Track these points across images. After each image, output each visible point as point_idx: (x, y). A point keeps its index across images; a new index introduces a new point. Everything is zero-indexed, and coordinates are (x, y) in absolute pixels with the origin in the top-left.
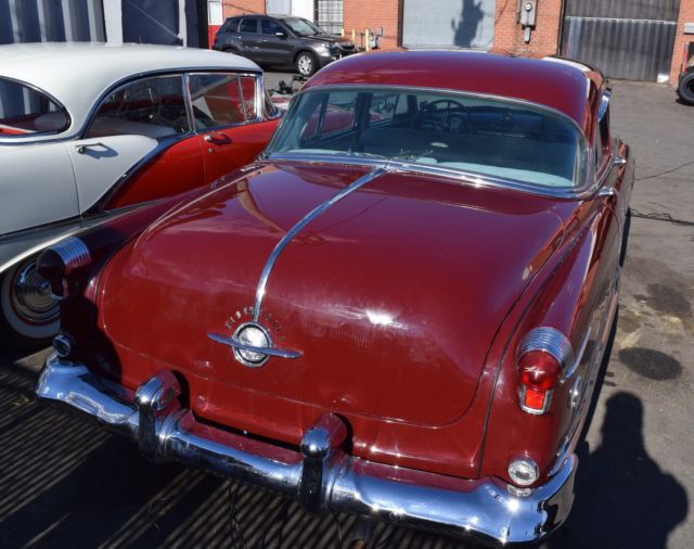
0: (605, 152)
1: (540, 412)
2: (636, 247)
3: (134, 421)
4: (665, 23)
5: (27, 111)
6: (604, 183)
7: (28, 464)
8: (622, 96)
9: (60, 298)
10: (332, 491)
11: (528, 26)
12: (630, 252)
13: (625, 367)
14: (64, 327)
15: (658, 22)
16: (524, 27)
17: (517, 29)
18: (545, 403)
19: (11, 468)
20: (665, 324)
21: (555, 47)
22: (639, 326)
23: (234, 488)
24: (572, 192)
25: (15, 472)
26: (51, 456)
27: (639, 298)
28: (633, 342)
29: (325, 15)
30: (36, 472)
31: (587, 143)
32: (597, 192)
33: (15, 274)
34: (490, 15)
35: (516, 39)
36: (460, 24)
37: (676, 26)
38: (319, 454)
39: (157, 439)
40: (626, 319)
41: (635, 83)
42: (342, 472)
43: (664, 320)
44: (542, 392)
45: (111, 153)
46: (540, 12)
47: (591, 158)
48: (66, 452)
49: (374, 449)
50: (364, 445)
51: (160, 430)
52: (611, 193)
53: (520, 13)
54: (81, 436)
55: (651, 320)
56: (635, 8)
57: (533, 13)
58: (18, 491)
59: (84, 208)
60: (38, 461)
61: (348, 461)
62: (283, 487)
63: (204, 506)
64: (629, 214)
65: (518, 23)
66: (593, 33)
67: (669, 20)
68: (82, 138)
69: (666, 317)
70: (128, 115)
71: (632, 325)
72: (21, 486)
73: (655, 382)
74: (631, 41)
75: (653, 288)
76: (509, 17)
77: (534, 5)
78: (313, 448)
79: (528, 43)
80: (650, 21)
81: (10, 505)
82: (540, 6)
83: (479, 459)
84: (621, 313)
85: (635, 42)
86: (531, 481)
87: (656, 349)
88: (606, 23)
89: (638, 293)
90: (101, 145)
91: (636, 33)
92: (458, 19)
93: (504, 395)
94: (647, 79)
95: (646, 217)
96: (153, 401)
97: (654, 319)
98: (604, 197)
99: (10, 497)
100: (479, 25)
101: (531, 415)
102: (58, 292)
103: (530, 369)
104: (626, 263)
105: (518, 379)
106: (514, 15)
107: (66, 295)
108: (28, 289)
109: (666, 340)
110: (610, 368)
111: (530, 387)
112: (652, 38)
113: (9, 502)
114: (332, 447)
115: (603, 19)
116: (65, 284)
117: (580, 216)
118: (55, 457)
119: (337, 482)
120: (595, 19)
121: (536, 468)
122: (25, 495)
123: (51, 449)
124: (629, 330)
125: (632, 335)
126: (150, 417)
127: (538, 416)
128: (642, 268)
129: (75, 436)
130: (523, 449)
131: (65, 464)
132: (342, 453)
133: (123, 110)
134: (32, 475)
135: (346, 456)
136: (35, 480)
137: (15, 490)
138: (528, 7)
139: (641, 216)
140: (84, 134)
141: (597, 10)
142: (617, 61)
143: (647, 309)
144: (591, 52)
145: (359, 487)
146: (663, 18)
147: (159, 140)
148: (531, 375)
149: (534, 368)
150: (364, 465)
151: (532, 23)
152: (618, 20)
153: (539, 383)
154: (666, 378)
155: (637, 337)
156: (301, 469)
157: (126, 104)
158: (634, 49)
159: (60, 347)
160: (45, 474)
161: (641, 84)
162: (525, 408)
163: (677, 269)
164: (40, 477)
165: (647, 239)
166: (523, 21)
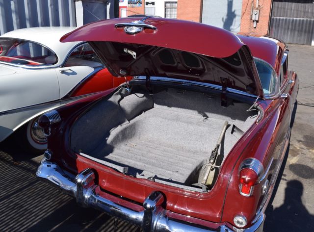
0: (284, 78)
1: (249, 195)
2: (299, 118)
3: (75, 189)
5: (43, 54)
6: (284, 92)
7: (33, 203)
8: (296, 52)
9: (48, 135)
10: (156, 224)
11: (255, 21)
12: (296, 120)
13: (291, 172)
14: (49, 147)
15: (312, 19)
17: (251, 22)
18: (251, 192)
19: (26, 204)
21: (267, 30)
22: (299, 154)
23: (116, 219)
24: (268, 96)
25: (27, 206)
26: (43, 200)
27: (299, 141)
28: (296, 161)
29: (169, 15)
30: (36, 207)
31: (276, 74)
32: (280, 96)
33: (33, 122)
34: (239, 16)
35: (250, 26)
36: (226, 19)
38: (152, 209)
39: (84, 198)
40: (293, 150)
41: (302, 46)
42: (161, 216)
43: (310, 152)
44: (249, 187)
45: (74, 73)
46: (261, 15)
47: (277, 81)
48: (48, 199)
49: (176, 207)
50: (172, 205)
51: (85, 194)
52: (286, 96)
53: (252, 15)
54: (55, 192)
55: (304, 151)
56: (302, 13)
57: (257, 15)
58: (28, 215)
59: (62, 96)
60: (37, 202)
61: (164, 212)
62: (136, 222)
63: (104, 225)
64: (296, 104)
65: (251, 19)
66: (284, 24)
68: (62, 67)
69: (311, 150)
70: (83, 57)
71: (295, 153)
72: (29, 212)
73: (305, 180)
74: (300, 28)
75: (305, 137)
76: (247, 17)
77: (258, 12)
78: (148, 206)
79: (255, 28)
80: (309, 19)
81: (24, 221)
82: (261, 12)
83: (221, 214)
84: (291, 148)
85: (302, 28)
86: (243, 226)
87: (306, 164)
88: (289, 20)
89: (299, 139)
90: (70, 70)
91: (303, 24)
92: (225, 17)
93: (233, 187)
94: (307, 44)
95: (304, 105)
96: (83, 181)
97: (306, 151)
98: (283, 98)
99: (24, 217)
100: (234, 20)
101: (244, 196)
102: (47, 132)
103: (244, 177)
104: (294, 125)
105: (239, 180)
106: (249, 16)
107: (50, 134)
108: (37, 128)
109: (310, 160)
110: (284, 173)
111: (244, 185)
112: (309, 27)
113: (24, 219)
114: (157, 206)
115: (288, 18)
116: (50, 129)
117: (273, 105)
118: (44, 200)
119: (159, 220)
120: (285, 18)
121: (246, 220)
122: (30, 217)
123: (43, 197)
124: (294, 156)
125: (295, 158)
126: (81, 188)
127: (248, 197)
128: (301, 128)
129: (53, 192)
130: (241, 211)
131: (47, 204)
132: (162, 208)
133: (82, 54)
134: (34, 208)
135: (163, 209)
136: (35, 210)
137: (27, 214)
138: (256, 13)
139: (302, 104)
140: (64, 65)
141: (285, 14)
142: (294, 36)
143: (303, 146)
144: (283, 32)
145: (168, 224)
147: (95, 68)
148: (244, 179)
149: (246, 176)
150: (171, 214)
151: (257, 19)
152: (295, 19)
153: (248, 183)
154: (309, 178)
155: (297, 159)
156: (143, 214)
157: (83, 52)
158: (302, 31)
159: (47, 156)
160: (39, 208)
161: (304, 46)
162: (242, 193)
164: (37, 209)
165: (304, 115)
166: (253, 19)
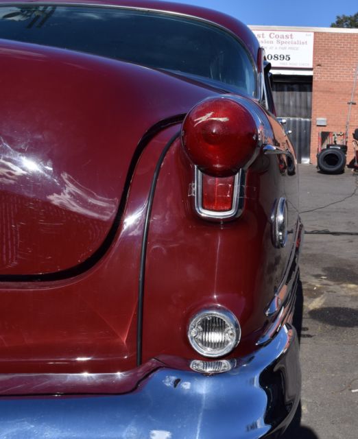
2: (307, 248)
4: (302, 119)
13: (317, 322)
15: (297, 119)
20: (345, 289)
22: (322, 293)
27: (318, 276)
28: (320, 304)
37: (310, 122)
40: (309, 290)
43: (344, 287)
55: (331, 288)
56: (280, 108)
67: (306, 117)
69: (344, 285)
71: (315, 294)
73: (349, 329)
75: (326, 269)
84: (304, 287)
87: (342, 306)
89: (316, 273)
95: (310, 233)
97: (334, 286)
109: (349, 299)
110: (304, 325)
112: (294, 131)
124: (314, 297)
125: (318, 299)
128: (313, 259)
143: (326, 282)
146: (300, 115)
155: (323, 300)
163: (344, 257)
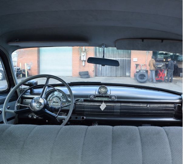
4: (127, 59)
11: (84, 61)
15: (124, 59)
16: (82, 61)
17: (80, 62)
35: (80, 65)
41: (120, 78)
46: (87, 56)
53: (81, 57)
56: (117, 55)
65: (80, 60)
76: (77, 58)
77: (85, 54)
79: (84, 66)
80: (122, 59)
82: (87, 54)
94: (123, 76)
106: (79, 57)
112: (123, 64)
115: (108, 58)
138: (83, 55)
146: (126, 57)
166: (82, 59)
